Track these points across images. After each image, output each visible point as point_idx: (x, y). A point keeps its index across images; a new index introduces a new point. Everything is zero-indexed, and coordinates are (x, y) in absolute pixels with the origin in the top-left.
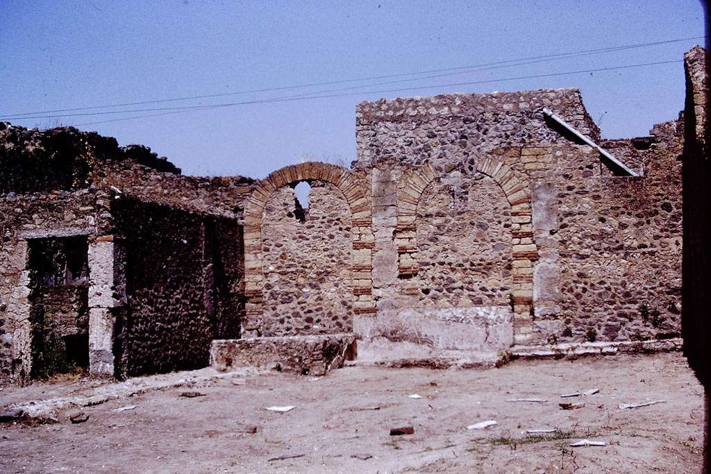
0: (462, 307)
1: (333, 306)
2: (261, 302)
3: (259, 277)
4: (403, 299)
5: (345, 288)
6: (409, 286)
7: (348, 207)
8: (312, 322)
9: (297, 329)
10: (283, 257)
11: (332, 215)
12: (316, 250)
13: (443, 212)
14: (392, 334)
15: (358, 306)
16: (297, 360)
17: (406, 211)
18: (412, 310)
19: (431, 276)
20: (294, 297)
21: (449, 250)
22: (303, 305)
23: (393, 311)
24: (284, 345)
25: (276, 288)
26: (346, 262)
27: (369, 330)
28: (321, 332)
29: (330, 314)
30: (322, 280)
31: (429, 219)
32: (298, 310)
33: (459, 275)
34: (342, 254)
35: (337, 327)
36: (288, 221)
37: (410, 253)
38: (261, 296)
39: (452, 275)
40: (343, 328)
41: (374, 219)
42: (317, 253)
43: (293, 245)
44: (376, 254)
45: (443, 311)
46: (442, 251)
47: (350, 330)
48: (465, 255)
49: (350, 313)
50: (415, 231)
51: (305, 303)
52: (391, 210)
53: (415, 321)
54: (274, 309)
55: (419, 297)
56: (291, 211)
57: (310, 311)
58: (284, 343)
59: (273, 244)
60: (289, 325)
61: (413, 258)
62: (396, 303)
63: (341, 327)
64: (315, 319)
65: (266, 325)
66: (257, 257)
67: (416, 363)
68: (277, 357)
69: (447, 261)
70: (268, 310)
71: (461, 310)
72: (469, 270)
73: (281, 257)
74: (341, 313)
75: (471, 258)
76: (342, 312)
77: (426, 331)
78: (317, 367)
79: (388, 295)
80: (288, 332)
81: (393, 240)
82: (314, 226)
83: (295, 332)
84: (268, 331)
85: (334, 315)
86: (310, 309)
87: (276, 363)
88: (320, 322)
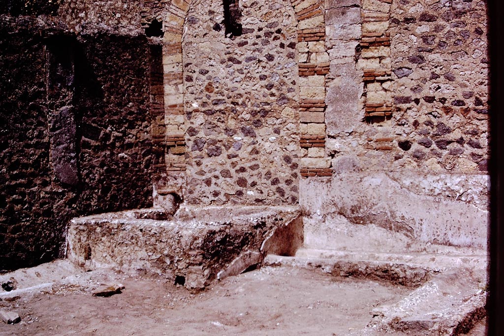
0: (461, 174)
1: (272, 162)
2: (184, 154)
3: (181, 118)
4: (370, 156)
5: (289, 136)
6: (379, 136)
7: (292, 13)
8: (245, 186)
9: (227, 195)
10: (209, 88)
11: (271, 26)
12: (250, 78)
13: (431, 13)
14: (353, 211)
15: (306, 164)
16: (168, 261)
17: (375, 15)
18: (383, 175)
19: (412, 121)
20: (223, 147)
21: (442, 77)
22: (234, 160)
23: (355, 174)
24: (153, 236)
25: (201, 134)
26: (289, 95)
27: (320, 203)
28: (258, 201)
29: (268, 174)
30: (258, 124)
31: (411, 25)
32: (228, 167)
33: (457, 119)
34: (284, 83)
35: (277, 195)
36: (214, 37)
37: (382, 82)
38: (184, 145)
39: (445, 119)
40: (286, 197)
41: (328, 29)
42: (251, 83)
43: (221, 72)
44: (332, 84)
45: (431, 178)
46: (431, 79)
47: (294, 200)
48: (466, 86)
49: (295, 175)
50: (389, 46)
51: (236, 156)
52: (353, 14)
53: (387, 193)
54: (199, 164)
55: (394, 153)
56: (219, 22)
57: (243, 170)
58: (153, 231)
59: (197, 70)
60: (218, 189)
61: (386, 90)
62: (360, 163)
63: (283, 196)
64: (250, 182)
65: (189, 187)
66: (178, 90)
67: (369, 272)
68: (143, 253)
69: (438, 95)
70: (191, 165)
71: (459, 180)
72: (472, 113)
73: (207, 89)
74: (283, 175)
75: (476, 90)
76: (284, 173)
77: (402, 211)
78: (194, 276)
79: (349, 149)
80: (216, 199)
81: (356, 61)
82: (246, 43)
83: (224, 199)
84: (192, 196)
85: (273, 177)
86: (243, 166)
87: (142, 262)
88: (256, 187)
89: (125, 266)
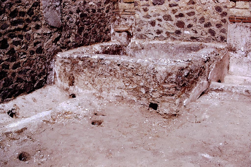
1: (206, 10)
2: (133, 2)
8: (183, 27)
9: (168, 33)
15: (234, 13)
16: (143, 91)
22: (175, 8)
24: (130, 70)
27: (244, 43)
28: (193, 38)
29: (202, 20)
32: (169, 13)
35: (209, 35)
40: (216, 36)
47: (223, 39)
49: (224, 21)
51: (176, 5)
54: (145, 10)
57: (181, 15)
58: (130, 67)
60: (160, 29)
63: (214, 35)
64: (187, 24)
65: (137, 26)
68: (120, 83)
70: (140, 11)
74: (214, 20)
78: (166, 104)
80: (159, 35)
83: (165, 36)
84: (140, 33)
85: (206, 22)
86: (181, 12)
87: (120, 91)
88: (192, 28)
89: (104, 92)
